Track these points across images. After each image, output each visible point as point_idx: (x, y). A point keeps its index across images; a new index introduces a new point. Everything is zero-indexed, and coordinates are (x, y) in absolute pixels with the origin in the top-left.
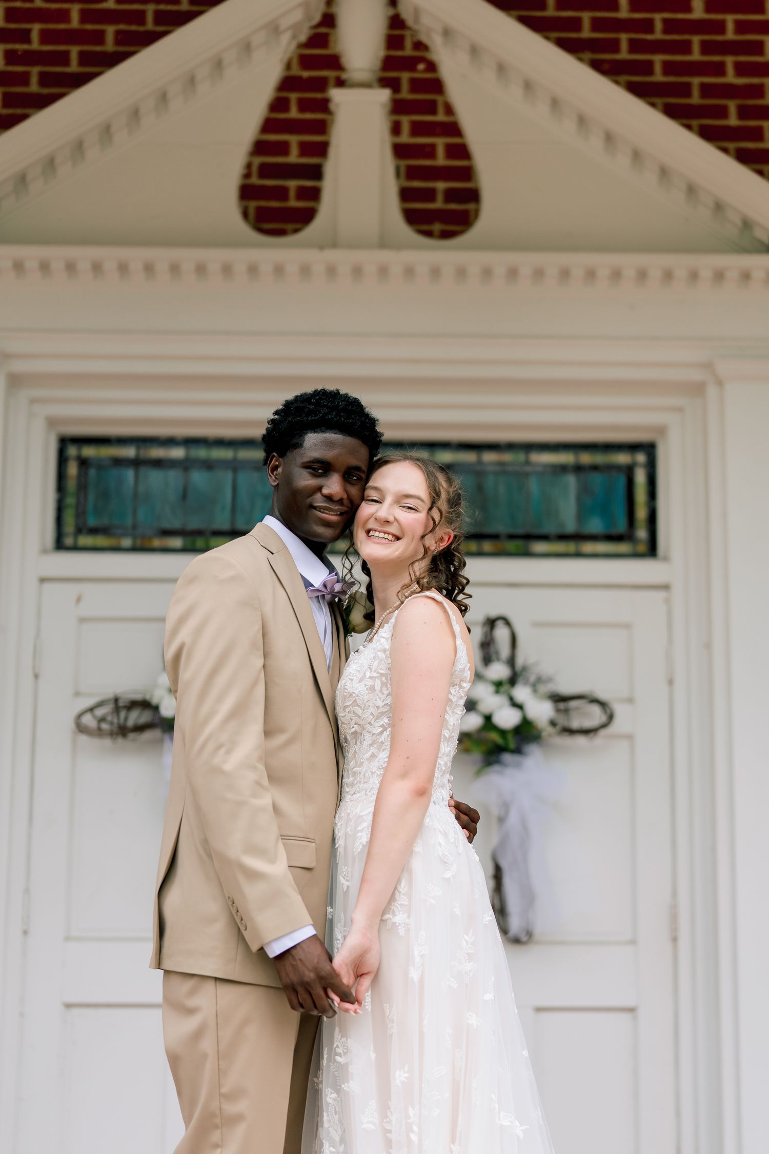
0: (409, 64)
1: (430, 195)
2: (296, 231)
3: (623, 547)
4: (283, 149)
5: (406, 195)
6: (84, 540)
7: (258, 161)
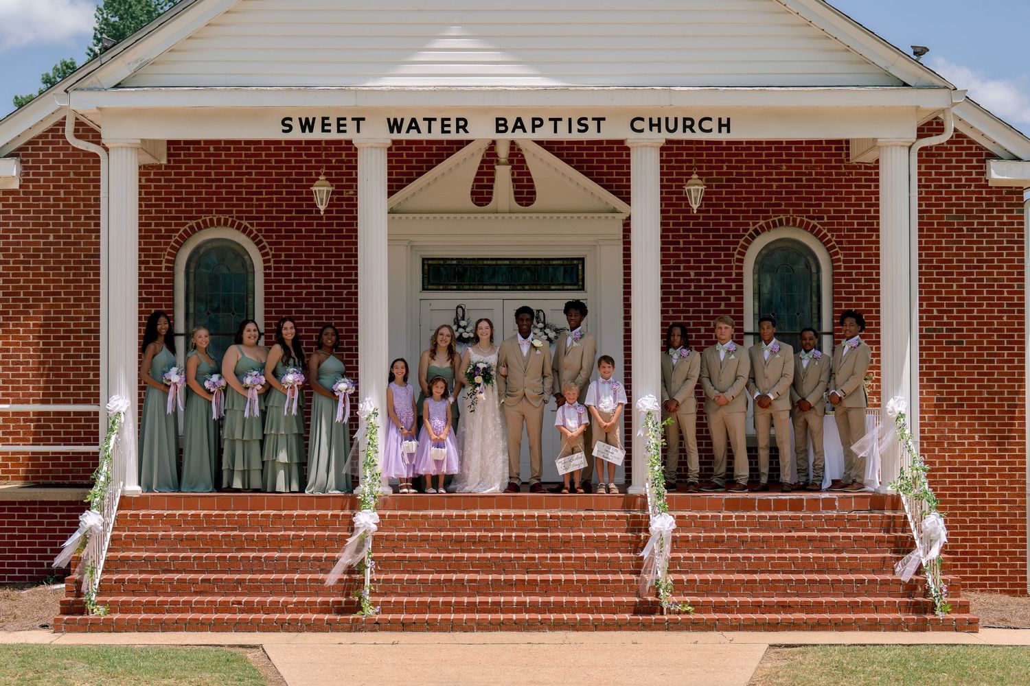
0: (516, 155)
1: (522, 193)
2: (487, 204)
3: (575, 287)
4: (482, 180)
5: (516, 193)
6: (430, 287)
7: (475, 184)
